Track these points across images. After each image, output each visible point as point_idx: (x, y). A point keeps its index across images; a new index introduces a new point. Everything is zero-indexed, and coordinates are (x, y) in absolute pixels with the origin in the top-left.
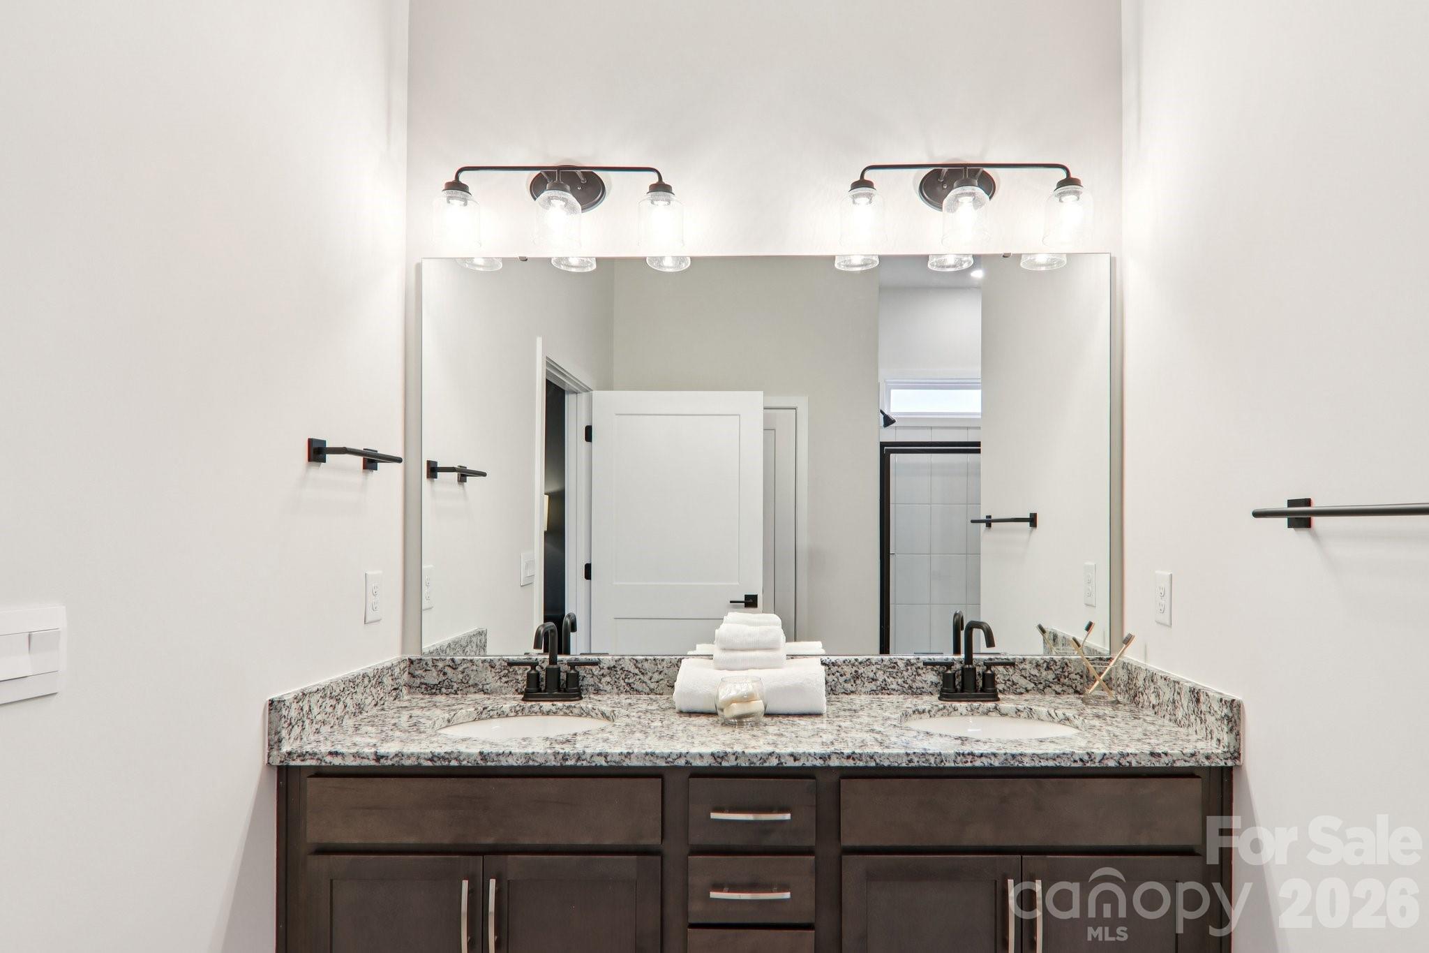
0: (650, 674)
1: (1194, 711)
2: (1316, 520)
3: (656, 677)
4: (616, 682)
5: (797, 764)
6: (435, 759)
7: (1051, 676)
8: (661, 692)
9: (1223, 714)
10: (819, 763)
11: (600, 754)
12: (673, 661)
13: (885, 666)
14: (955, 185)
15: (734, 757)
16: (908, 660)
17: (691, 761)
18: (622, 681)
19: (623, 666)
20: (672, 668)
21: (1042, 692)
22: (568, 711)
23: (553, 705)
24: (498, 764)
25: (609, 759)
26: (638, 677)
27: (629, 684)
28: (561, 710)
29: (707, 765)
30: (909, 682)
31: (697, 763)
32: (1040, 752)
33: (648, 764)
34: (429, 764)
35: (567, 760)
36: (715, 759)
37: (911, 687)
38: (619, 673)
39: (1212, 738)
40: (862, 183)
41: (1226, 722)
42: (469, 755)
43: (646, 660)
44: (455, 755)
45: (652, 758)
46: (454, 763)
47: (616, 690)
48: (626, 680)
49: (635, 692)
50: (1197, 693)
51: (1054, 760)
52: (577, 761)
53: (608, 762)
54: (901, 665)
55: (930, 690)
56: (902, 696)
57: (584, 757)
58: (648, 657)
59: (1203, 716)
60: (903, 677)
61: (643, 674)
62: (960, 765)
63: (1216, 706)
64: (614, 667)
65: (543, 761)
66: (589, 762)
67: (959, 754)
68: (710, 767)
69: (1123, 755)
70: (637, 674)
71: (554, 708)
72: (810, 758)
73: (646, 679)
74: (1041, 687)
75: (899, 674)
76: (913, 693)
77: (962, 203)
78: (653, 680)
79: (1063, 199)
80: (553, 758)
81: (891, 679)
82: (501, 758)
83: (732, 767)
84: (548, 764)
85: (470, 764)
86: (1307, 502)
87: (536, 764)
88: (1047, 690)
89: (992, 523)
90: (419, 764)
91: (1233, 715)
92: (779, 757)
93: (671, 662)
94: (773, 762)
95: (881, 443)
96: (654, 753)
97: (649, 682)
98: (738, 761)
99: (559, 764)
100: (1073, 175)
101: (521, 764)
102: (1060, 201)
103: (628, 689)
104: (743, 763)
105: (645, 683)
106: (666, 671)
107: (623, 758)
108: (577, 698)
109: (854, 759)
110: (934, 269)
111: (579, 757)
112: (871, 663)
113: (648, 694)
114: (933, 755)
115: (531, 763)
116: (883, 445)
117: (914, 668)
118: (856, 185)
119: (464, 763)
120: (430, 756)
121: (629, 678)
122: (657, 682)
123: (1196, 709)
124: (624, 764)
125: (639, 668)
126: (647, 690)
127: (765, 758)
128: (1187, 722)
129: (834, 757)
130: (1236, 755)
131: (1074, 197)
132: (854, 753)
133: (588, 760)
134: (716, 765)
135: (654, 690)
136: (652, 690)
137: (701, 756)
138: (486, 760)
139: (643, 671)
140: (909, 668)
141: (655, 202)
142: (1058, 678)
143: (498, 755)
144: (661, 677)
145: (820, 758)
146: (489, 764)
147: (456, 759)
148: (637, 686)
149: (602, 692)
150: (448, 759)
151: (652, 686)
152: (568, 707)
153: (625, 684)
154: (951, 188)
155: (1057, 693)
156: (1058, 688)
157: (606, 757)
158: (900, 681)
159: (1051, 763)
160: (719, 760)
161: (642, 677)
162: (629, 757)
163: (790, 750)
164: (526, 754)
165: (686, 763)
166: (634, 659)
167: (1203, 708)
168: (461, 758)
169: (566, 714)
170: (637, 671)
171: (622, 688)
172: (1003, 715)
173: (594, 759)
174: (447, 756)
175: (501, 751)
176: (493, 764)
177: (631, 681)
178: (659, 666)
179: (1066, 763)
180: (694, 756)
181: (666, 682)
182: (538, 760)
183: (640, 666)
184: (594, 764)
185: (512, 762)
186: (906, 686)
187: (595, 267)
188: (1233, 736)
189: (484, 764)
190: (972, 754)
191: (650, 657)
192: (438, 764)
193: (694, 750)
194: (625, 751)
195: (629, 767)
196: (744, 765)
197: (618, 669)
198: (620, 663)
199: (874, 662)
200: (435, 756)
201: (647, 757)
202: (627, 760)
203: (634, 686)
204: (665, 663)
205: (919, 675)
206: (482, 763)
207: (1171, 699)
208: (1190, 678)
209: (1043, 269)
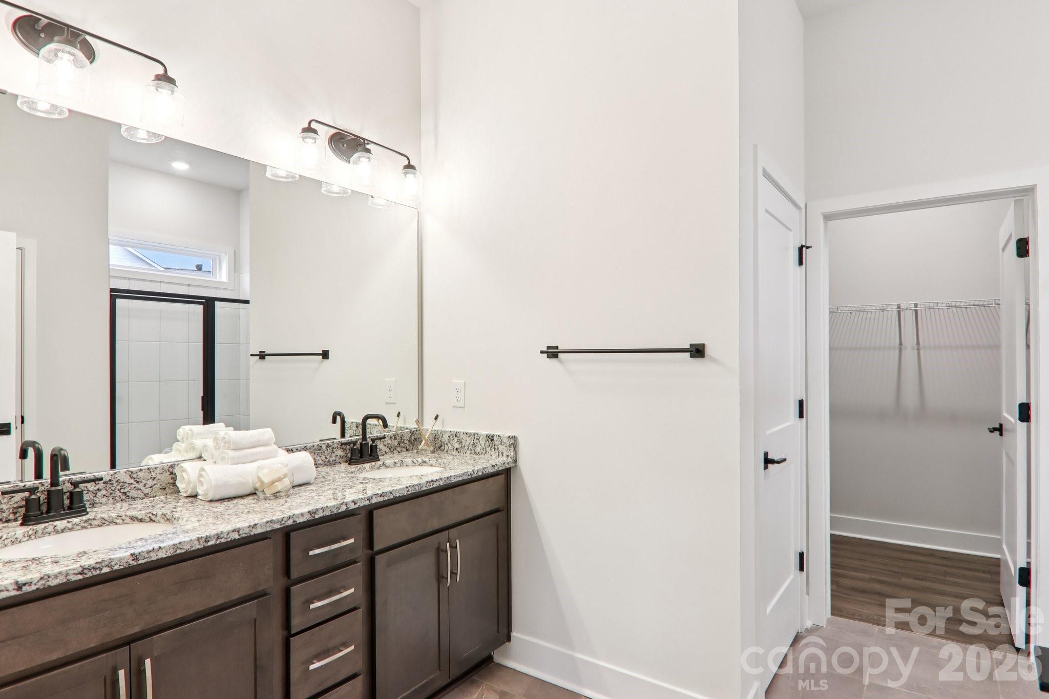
0: (144, 482)
1: (489, 446)
2: (560, 355)
3: (150, 483)
4: (111, 493)
5: (356, 506)
6: (86, 571)
7: (396, 443)
8: (155, 495)
9: (510, 443)
10: (367, 503)
11: (234, 531)
12: (165, 468)
13: (315, 449)
14: (359, 149)
15: (322, 511)
16: (328, 444)
17: (297, 520)
18: (118, 492)
19: (118, 478)
20: (164, 473)
21: (392, 452)
22: (86, 525)
23: (69, 522)
24: (148, 560)
25: (241, 533)
26: (133, 486)
27: (124, 493)
28: (78, 525)
29: (306, 520)
30: (328, 457)
31: (301, 520)
32: (457, 474)
33: (268, 529)
34: (80, 577)
35: (209, 541)
36: (311, 515)
37: (329, 461)
38: (115, 485)
39: (502, 455)
40: (309, 130)
41: (512, 446)
42: (120, 559)
43: (141, 470)
44: (106, 563)
45: (271, 524)
46: (106, 570)
47: (111, 501)
48: (122, 491)
49: (130, 499)
50: (492, 437)
51: (462, 476)
52: (217, 540)
53: (240, 535)
54: (324, 447)
55: (339, 461)
56: (325, 467)
57: (222, 536)
58: (141, 468)
59: (496, 447)
60: (325, 455)
61: (138, 482)
62: (428, 488)
63: (505, 440)
64: (110, 480)
65: (189, 547)
66: (226, 539)
67: (427, 482)
68: (308, 521)
69: (484, 469)
70: (132, 484)
71: (70, 525)
72: (363, 501)
73: (140, 486)
74: (392, 450)
75: (323, 454)
76: (331, 465)
77: (362, 161)
78: (147, 486)
79: (407, 175)
80: (197, 543)
81: (319, 457)
82: (152, 554)
83: (321, 518)
84: (194, 548)
85: (121, 567)
86: (557, 348)
87: (183, 551)
88: (395, 451)
89: (266, 357)
90: (68, 580)
91: (514, 443)
92: (346, 504)
93: (163, 469)
94: (343, 508)
95: (110, 289)
96: (272, 520)
97: (143, 488)
98: (324, 513)
99: (202, 546)
100: (412, 163)
101: (170, 555)
102: (405, 176)
103: (124, 497)
104: (327, 513)
105: (140, 489)
106: (159, 477)
107: (251, 529)
108: (84, 513)
109: (383, 496)
110: (324, 192)
111: (218, 537)
112: (307, 448)
113: (143, 499)
114: (417, 485)
115: (179, 551)
116: (112, 290)
117: (331, 448)
118: (305, 130)
119: (116, 567)
120: (80, 569)
121: (124, 488)
122: (151, 487)
123: (491, 445)
124: (252, 533)
125: (135, 478)
126: (142, 495)
127: (339, 506)
128: (484, 452)
129: (374, 497)
130: (515, 461)
131: (413, 176)
132: (383, 493)
133: (225, 537)
134: (312, 518)
135: (148, 494)
136: (146, 495)
137: (302, 515)
138: (137, 559)
139: (138, 480)
140: (328, 449)
141: (159, 89)
142: (399, 443)
143: (148, 552)
144: (155, 482)
145: (367, 500)
146: (140, 562)
147: (107, 566)
148: (133, 493)
149: (97, 505)
150: (99, 568)
151: (146, 491)
152: (86, 521)
153: (120, 494)
154: (357, 151)
155: (399, 452)
156: (399, 449)
157: (238, 532)
158: (323, 458)
159: (461, 479)
160: (313, 515)
161: (136, 485)
162: (255, 527)
163: (350, 499)
164: (174, 545)
165: (293, 522)
166: (129, 471)
167: (496, 443)
168: (113, 564)
169: (84, 528)
170: (132, 481)
171: (117, 498)
172: (387, 467)
173: (229, 535)
174: (98, 566)
175: (151, 548)
176: (144, 561)
177: (126, 491)
178: (153, 473)
179: (466, 477)
180: (298, 516)
181: (158, 486)
182: (185, 547)
183: (135, 476)
184: (229, 539)
185: (162, 555)
186: (327, 460)
187: (67, 114)
188: (514, 452)
189: (135, 564)
190: (432, 481)
191: (144, 467)
192: (89, 574)
193: (297, 512)
194: (252, 524)
195: (255, 535)
196: (328, 514)
197: (113, 482)
198: (116, 476)
199: (308, 448)
200: (86, 569)
201: (268, 524)
202: (254, 530)
203: (130, 494)
204: (158, 470)
205: (334, 452)
206: (134, 563)
207: (472, 443)
208: (484, 432)
209: (380, 207)
